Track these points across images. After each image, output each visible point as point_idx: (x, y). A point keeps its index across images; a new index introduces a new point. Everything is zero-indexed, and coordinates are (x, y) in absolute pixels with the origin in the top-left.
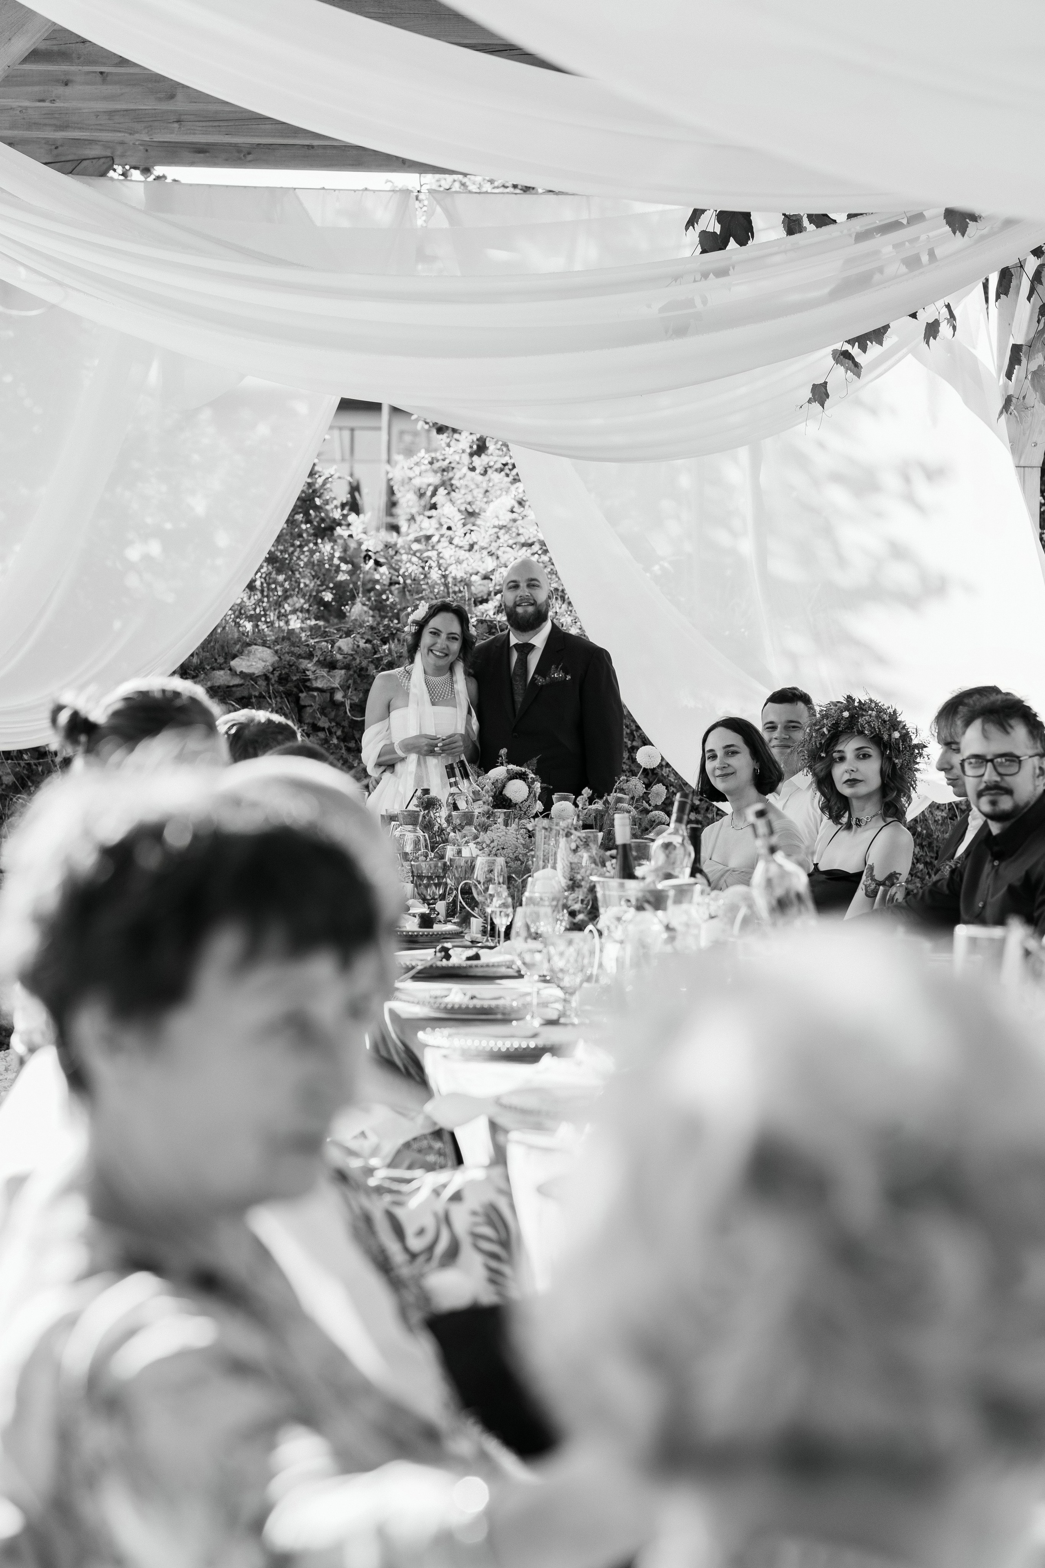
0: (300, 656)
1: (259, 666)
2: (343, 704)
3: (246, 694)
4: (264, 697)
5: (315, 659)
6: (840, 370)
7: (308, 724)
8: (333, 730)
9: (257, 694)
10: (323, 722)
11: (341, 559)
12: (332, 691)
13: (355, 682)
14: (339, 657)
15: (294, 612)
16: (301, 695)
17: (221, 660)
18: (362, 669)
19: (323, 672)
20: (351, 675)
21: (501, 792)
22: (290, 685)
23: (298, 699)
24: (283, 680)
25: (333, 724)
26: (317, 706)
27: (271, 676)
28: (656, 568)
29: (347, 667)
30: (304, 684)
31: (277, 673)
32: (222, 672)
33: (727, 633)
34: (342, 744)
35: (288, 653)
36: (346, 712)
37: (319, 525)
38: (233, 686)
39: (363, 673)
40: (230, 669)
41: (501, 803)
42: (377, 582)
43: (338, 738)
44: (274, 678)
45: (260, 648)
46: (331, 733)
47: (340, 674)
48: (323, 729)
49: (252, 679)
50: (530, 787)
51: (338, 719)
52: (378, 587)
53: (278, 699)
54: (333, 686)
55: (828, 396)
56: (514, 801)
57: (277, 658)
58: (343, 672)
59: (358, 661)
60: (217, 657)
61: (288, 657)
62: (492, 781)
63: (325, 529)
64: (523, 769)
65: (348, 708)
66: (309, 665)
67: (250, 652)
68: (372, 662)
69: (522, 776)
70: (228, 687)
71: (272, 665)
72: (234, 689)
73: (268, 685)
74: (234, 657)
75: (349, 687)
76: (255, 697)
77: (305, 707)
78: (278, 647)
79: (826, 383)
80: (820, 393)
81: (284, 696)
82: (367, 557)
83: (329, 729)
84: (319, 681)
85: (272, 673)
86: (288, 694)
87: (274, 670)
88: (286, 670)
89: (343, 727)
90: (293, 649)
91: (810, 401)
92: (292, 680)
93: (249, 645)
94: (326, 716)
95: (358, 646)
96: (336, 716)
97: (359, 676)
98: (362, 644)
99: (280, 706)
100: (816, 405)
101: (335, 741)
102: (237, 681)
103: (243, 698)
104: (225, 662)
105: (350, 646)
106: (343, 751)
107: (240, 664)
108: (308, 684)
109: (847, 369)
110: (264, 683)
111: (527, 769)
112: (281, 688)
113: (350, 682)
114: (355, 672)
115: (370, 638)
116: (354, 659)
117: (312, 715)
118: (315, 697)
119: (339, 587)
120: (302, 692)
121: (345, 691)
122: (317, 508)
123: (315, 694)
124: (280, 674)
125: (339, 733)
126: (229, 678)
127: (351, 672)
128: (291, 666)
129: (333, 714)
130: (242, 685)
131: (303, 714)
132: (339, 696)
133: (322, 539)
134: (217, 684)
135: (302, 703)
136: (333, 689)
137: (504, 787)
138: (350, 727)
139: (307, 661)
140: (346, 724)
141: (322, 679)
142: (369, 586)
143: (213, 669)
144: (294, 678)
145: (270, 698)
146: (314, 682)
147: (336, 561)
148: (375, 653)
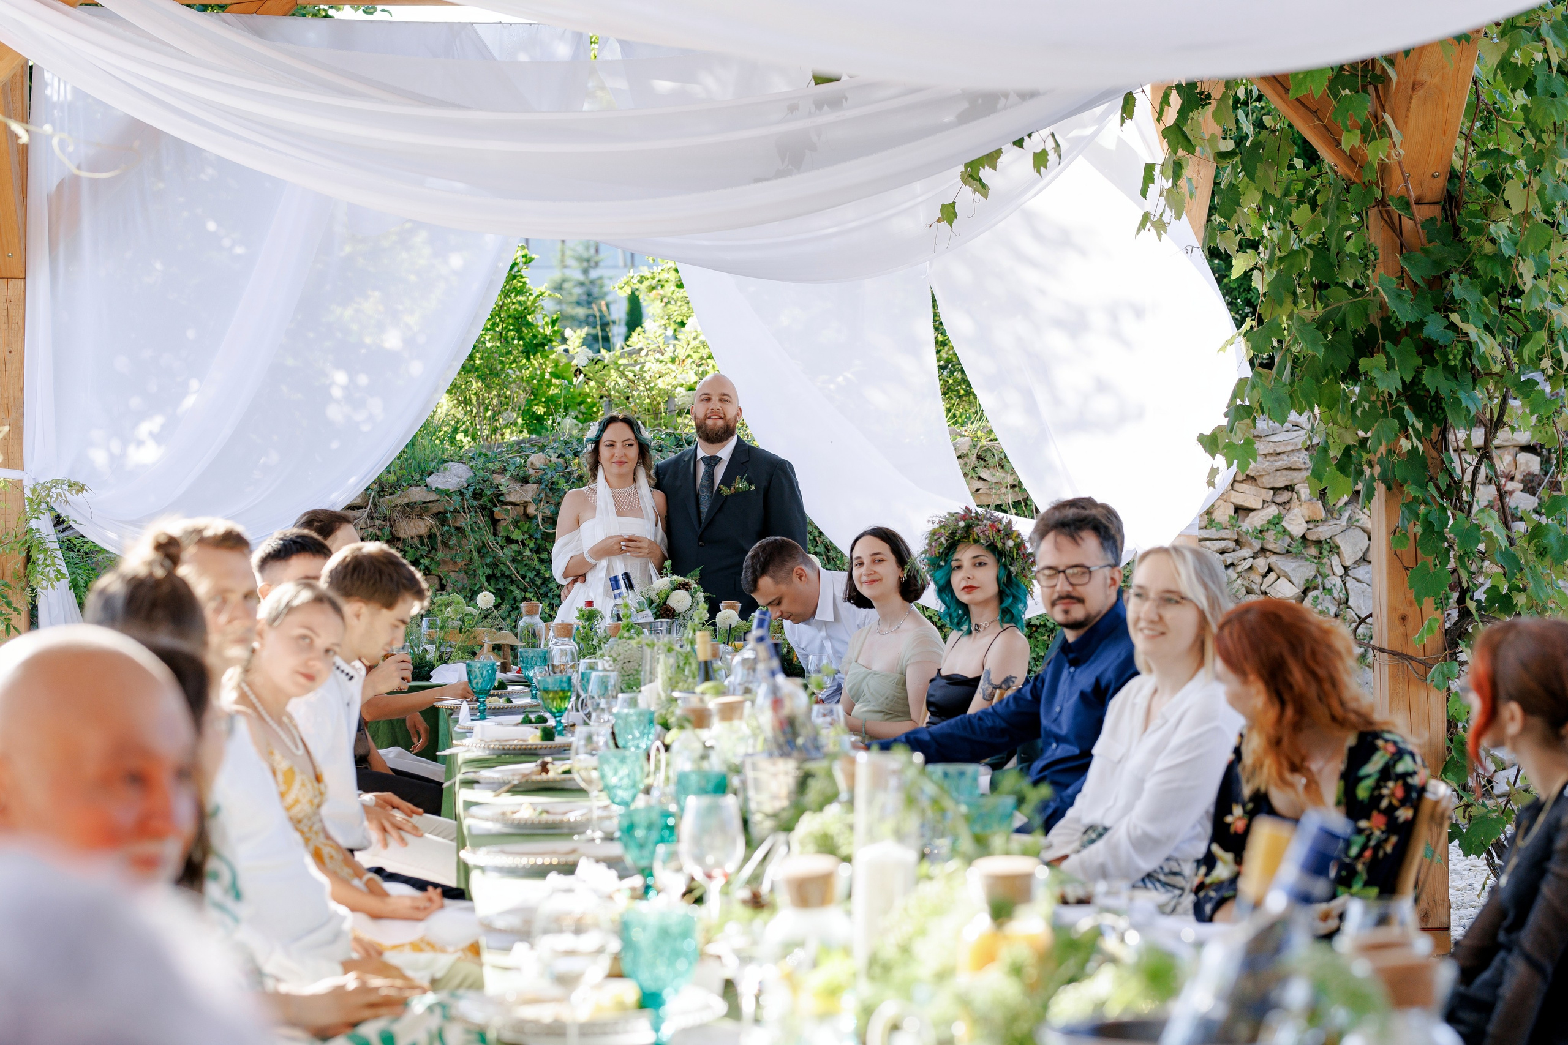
0: (494, 472)
1: (454, 482)
2: (535, 517)
3: (442, 509)
4: (459, 512)
5: (508, 474)
6: (967, 190)
7: (502, 537)
8: (526, 543)
9: (452, 509)
10: (517, 535)
11: (552, 374)
12: (525, 505)
13: (546, 495)
14: (531, 472)
15: (507, 426)
16: (494, 509)
17: (417, 477)
18: (553, 483)
19: (516, 486)
20: (543, 489)
21: (665, 603)
22: (484, 499)
23: (492, 512)
24: (477, 495)
25: (527, 536)
26: (511, 520)
27: (465, 491)
28: (840, 379)
29: (539, 482)
30: (498, 499)
31: (471, 489)
32: (418, 489)
33: (907, 440)
34: (535, 556)
35: (483, 469)
36: (538, 525)
37: (531, 341)
38: (429, 502)
39: (554, 486)
40: (426, 486)
41: (665, 613)
42: (587, 395)
43: (531, 550)
44: (468, 494)
45: (456, 465)
46: (524, 545)
47: (532, 489)
48: (517, 542)
49: (447, 495)
50: (692, 597)
51: (530, 532)
52: (589, 400)
53: (473, 514)
54: (526, 499)
55: (956, 216)
56: (677, 611)
57: (473, 474)
58: (535, 485)
59: (549, 476)
60: (414, 474)
61: (481, 473)
62: (656, 592)
63: (537, 345)
64: (686, 580)
65: (540, 520)
66: (502, 480)
67: (445, 469)
68: (563, 476)
69: (685, 586)
70: (425, 503)
71: (467, 481)
72: (430, 505)
73: (463, 499)
74: (431, 473)
75: (541, 501)
76: (450, 512)
77: (499, 520)
78: (473, 463)
79: (954, 203)
80: (949, 213)
81: (478, 510)
82: (578, 371)
83: (522, 542)
84: (512, 495)
85: (467, 488)
86: (483, 508)
87: (469, 485)
88: (481, 486)
89: (536, 539)
90: (487, 465)
91: (939, 221)
92: (486, 495)
93: (445, 461)
94: (519, 529)
95: (550, 461)
96: (529, 528)
97: (550, 490)
98: (554, 459)
99: (474, 520)
100: (945, 224)
101: (528, 553)
102: (433, 497)
103: (440, 513)
104: (421, 479)
105: (542, 460)
106: (536, 562)
107: (435, 481)
108: (502, 498)
109: (975, 190)
110: (459, 498)
111: (690, 580)
112: (475, 503)
113: (543, 495)
114: (547, 486)
115: (564, 453)
116: (546, 473)
117: (506, 529)
118: (508, 511)
119: (551, 401)
120: (496, 506)
121: (537, 504)
122: (529, 325)
123: (509, 507)
124: (475, 490)
125: (532, 545)
126: (425, 495)
127: (543, 486)
128: (485, 481)
129: (526, 526)
130: (437, 501)
131: (498, 528)
132: (531, 510)
133: (534, 355)
134: (414, 501)
135: (497, 517)
136: (526, 502)
137: (668, 597)
138: (542, 538)
139: (501, 476)
140: (538, 536)
141: (516, 493)
142: (579, 399)
143: (410, 486)
144: (488, 493)
145: (464, 512)
146: (507, 496)
147: (547, 376)
148: (567, 467)
